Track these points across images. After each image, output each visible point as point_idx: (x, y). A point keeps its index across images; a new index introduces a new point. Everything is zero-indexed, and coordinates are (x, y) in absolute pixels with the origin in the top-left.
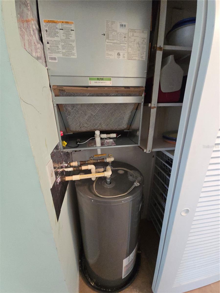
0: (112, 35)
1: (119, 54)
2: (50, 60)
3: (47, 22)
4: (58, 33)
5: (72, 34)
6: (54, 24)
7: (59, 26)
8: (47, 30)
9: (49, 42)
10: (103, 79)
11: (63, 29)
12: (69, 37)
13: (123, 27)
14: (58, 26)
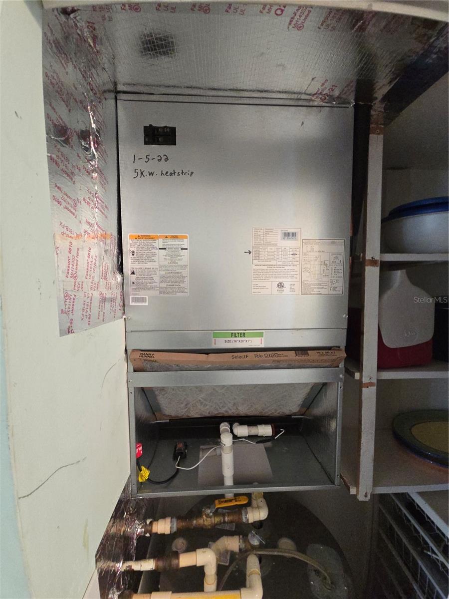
0: (266, 253)
1: (281, 285)
2: (133, 301)
3: (136, 239)
4: (154, 255)
5: (184, 256)
6: (149, 241)
7: (160, 243)
8: (133, 252)
9: (135, 271)
10: (244, 335)
11: (166, 249)
12: (177, 261)
13: (291, 237)
14: (156, 245)
